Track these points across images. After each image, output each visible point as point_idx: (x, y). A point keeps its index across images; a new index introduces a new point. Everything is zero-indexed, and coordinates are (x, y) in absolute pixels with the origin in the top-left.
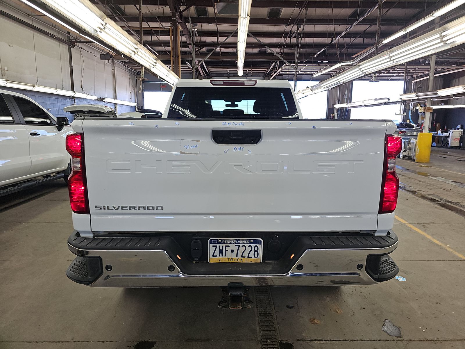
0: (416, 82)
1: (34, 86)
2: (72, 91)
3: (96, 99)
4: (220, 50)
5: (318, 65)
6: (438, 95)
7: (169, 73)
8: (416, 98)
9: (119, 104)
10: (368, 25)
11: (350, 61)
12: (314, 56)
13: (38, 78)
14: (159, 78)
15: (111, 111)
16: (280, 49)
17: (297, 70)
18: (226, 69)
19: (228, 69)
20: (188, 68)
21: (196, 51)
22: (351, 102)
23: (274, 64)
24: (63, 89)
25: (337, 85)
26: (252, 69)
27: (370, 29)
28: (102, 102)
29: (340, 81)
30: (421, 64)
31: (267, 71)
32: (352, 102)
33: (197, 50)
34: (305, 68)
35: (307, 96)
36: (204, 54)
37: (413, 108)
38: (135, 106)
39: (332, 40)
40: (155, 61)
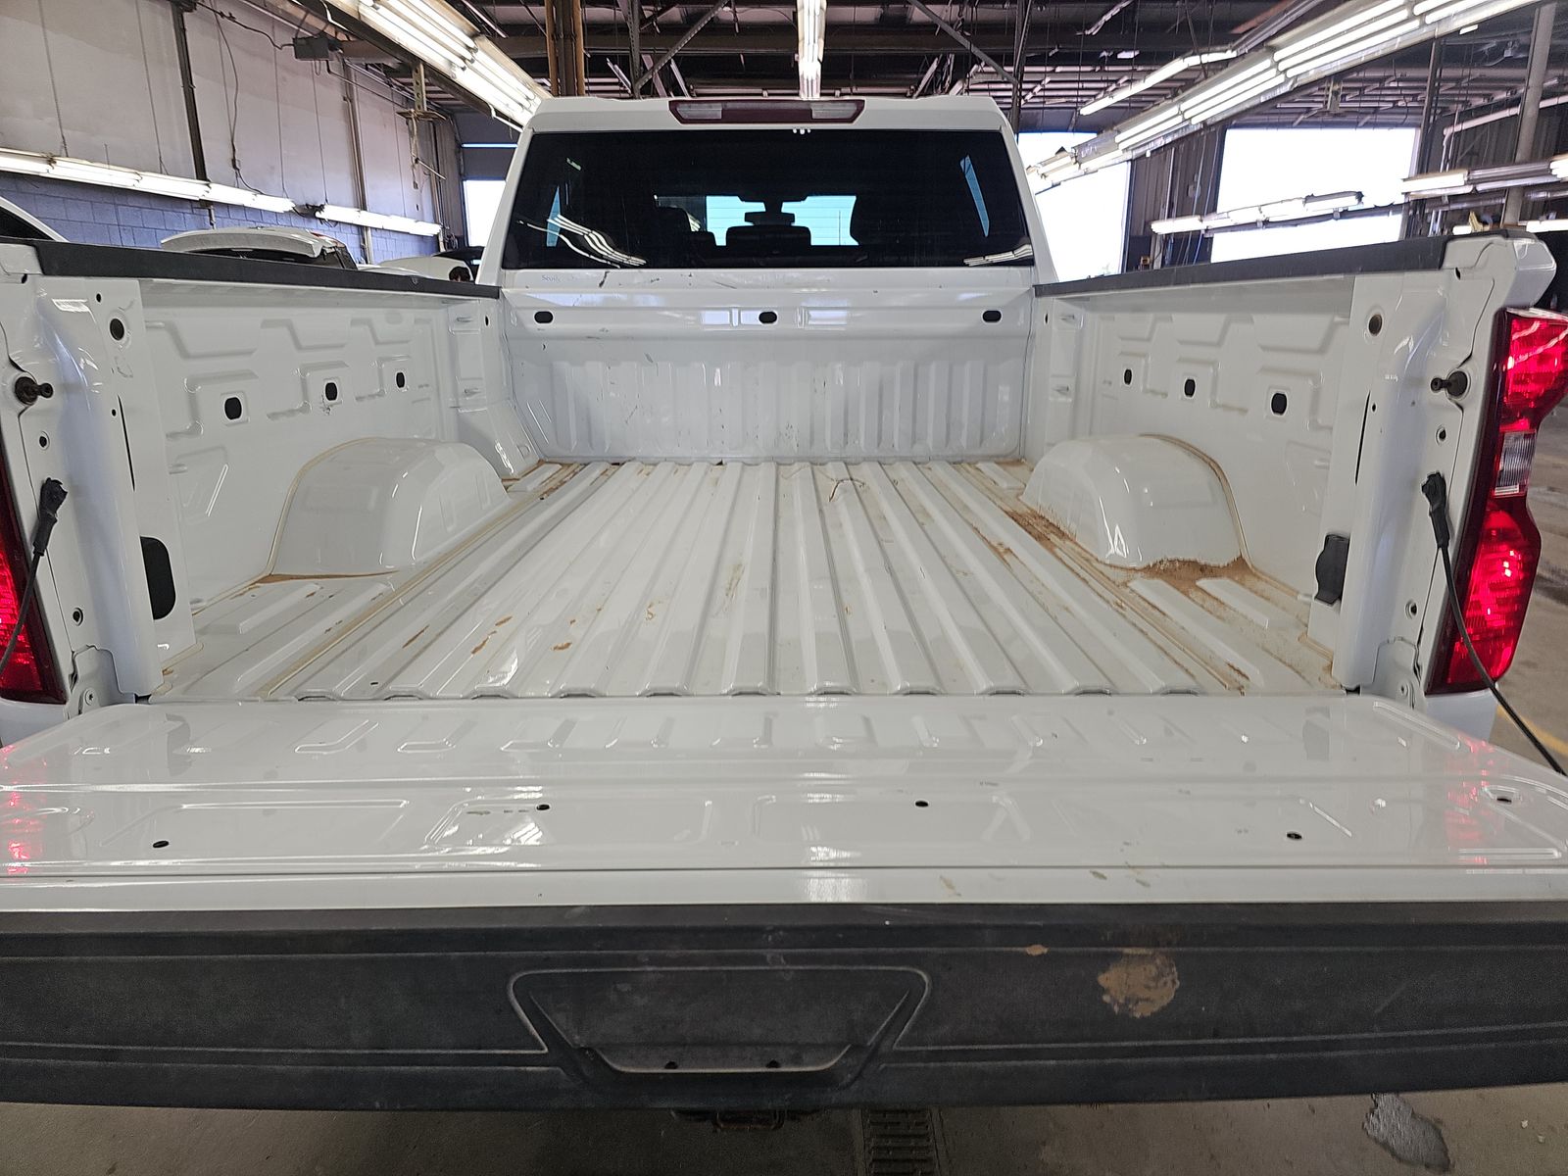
0: (1458, 134)
1: (51, 161)
2: (198, 178)
3: (290, 211)
4: (735, 12)
5: (1098, 69)
6: (1556, 176)
7: (531, 95)
8: (1468, 189)
9: (376, 229)
11: (1224, 48)
12: (1088, 32)
13: (64, 130)
14: (494, 114)
15: (333, 250)
16: (958, 7)
17: (1021, 90)
18: (759, 91)
19: (766, 89)
20: (617, 88)
21: (643, 21)
22: (1214, 210)
23: (934, 66)
24: (161, 169)
25: (1176, 136)
26: (854, 90)
28: (314, 221)
29: (1190, 119)
30: (1485, 60)
32: (1219, 210)
33: (647, 14)
34: (1051, 82)
35: (1059, 184)
36: (674, 30)
37: (1442, 231)
38: (436, 237)
40: (471, 43)
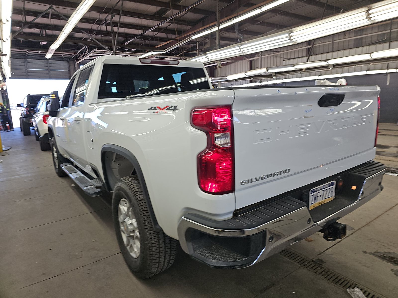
5: (124, 52)
10: (160, 21)
11: (162, 51)
12: (124, 44)
23: (82, 48)
27: (170, 27)
31: (73, 55)
39: (144, 33)
